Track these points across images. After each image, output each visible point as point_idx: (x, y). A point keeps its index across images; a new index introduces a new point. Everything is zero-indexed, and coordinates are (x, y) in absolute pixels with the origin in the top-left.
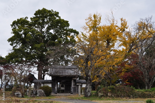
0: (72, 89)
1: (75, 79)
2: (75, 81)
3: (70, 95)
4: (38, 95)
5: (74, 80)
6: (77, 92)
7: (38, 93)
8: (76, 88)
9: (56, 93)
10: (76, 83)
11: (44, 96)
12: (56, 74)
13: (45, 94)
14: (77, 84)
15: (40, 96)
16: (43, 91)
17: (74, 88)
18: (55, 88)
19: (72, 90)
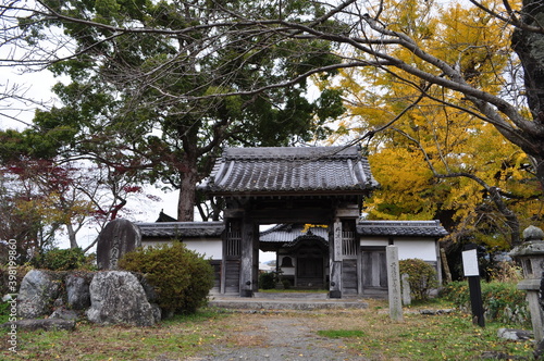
0: (338, 271)
1: (353, 214)
2: (349, 224)
3: (326, 306)
4: (92, 313)
5: (344, 220)
6: (364, 288)
7: (94, 296)
8: (360, 266)
9: (249, 294)
10: (357, 237)
11: (137, 317)
12: (244, 184)
13: (146, 305)
14: (363, 243)
15: (103, 318)
16: (132, 283)
17: (345, 264)
18: (240, 265)
19: (337, 276)
